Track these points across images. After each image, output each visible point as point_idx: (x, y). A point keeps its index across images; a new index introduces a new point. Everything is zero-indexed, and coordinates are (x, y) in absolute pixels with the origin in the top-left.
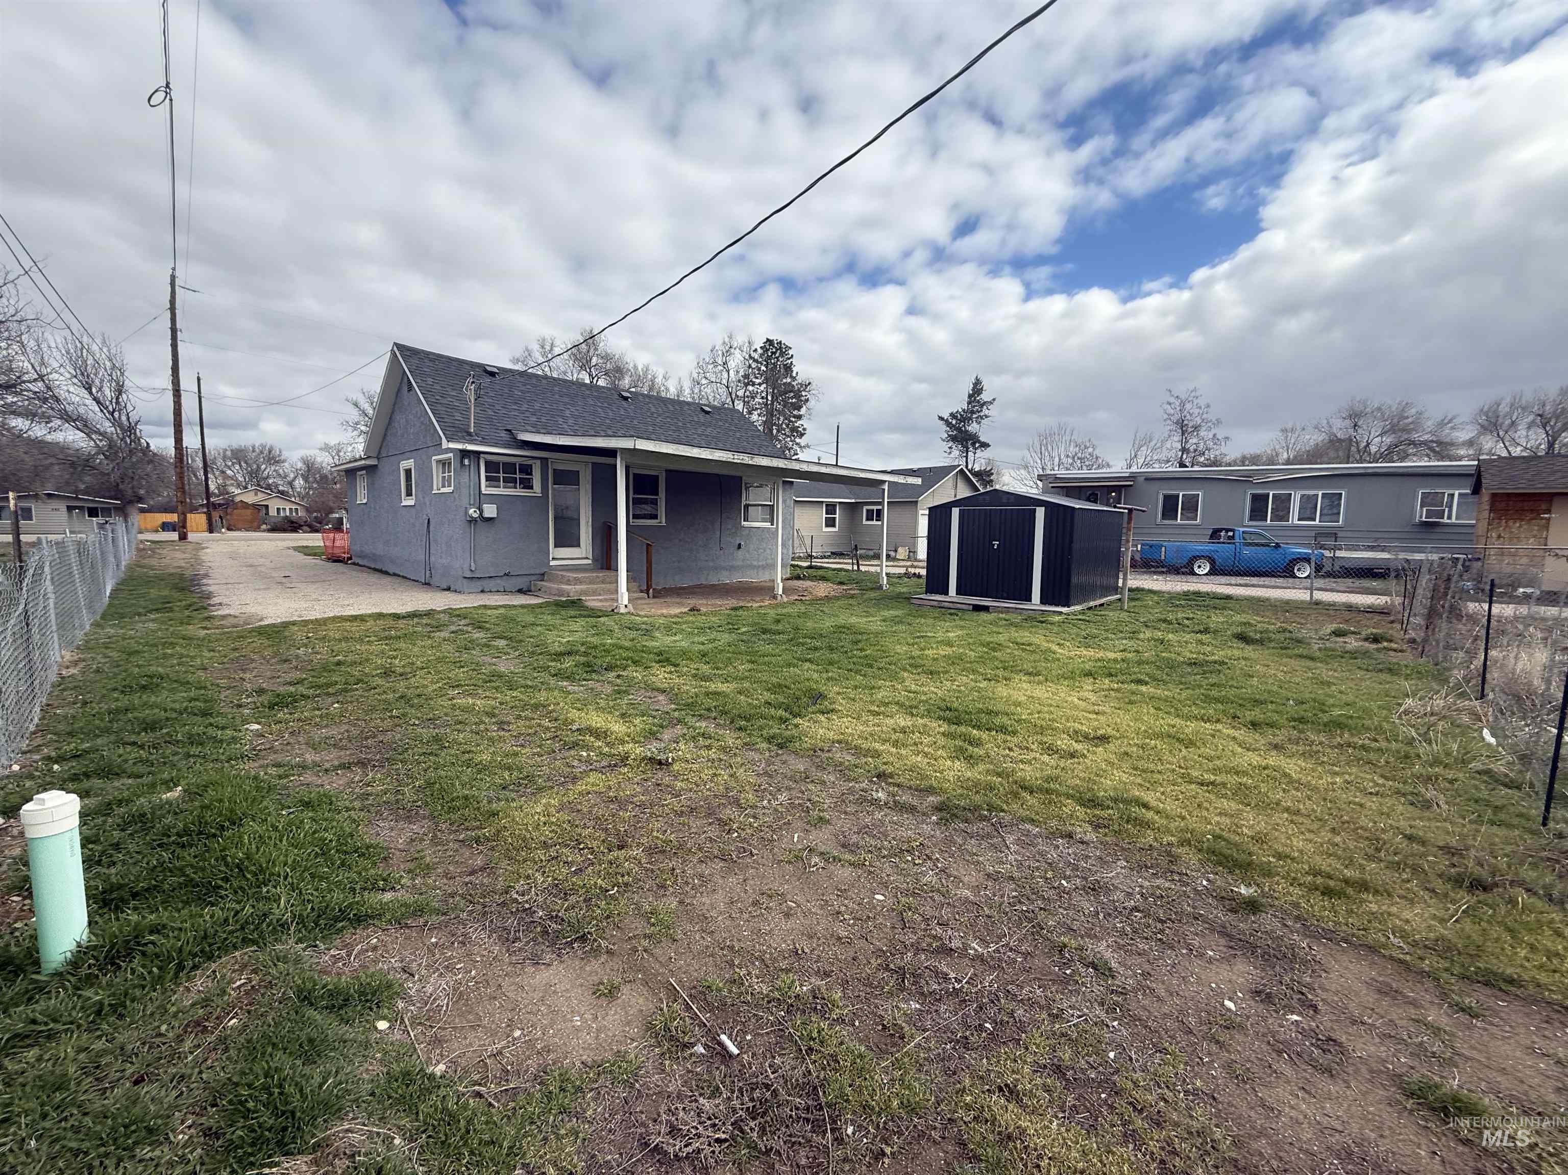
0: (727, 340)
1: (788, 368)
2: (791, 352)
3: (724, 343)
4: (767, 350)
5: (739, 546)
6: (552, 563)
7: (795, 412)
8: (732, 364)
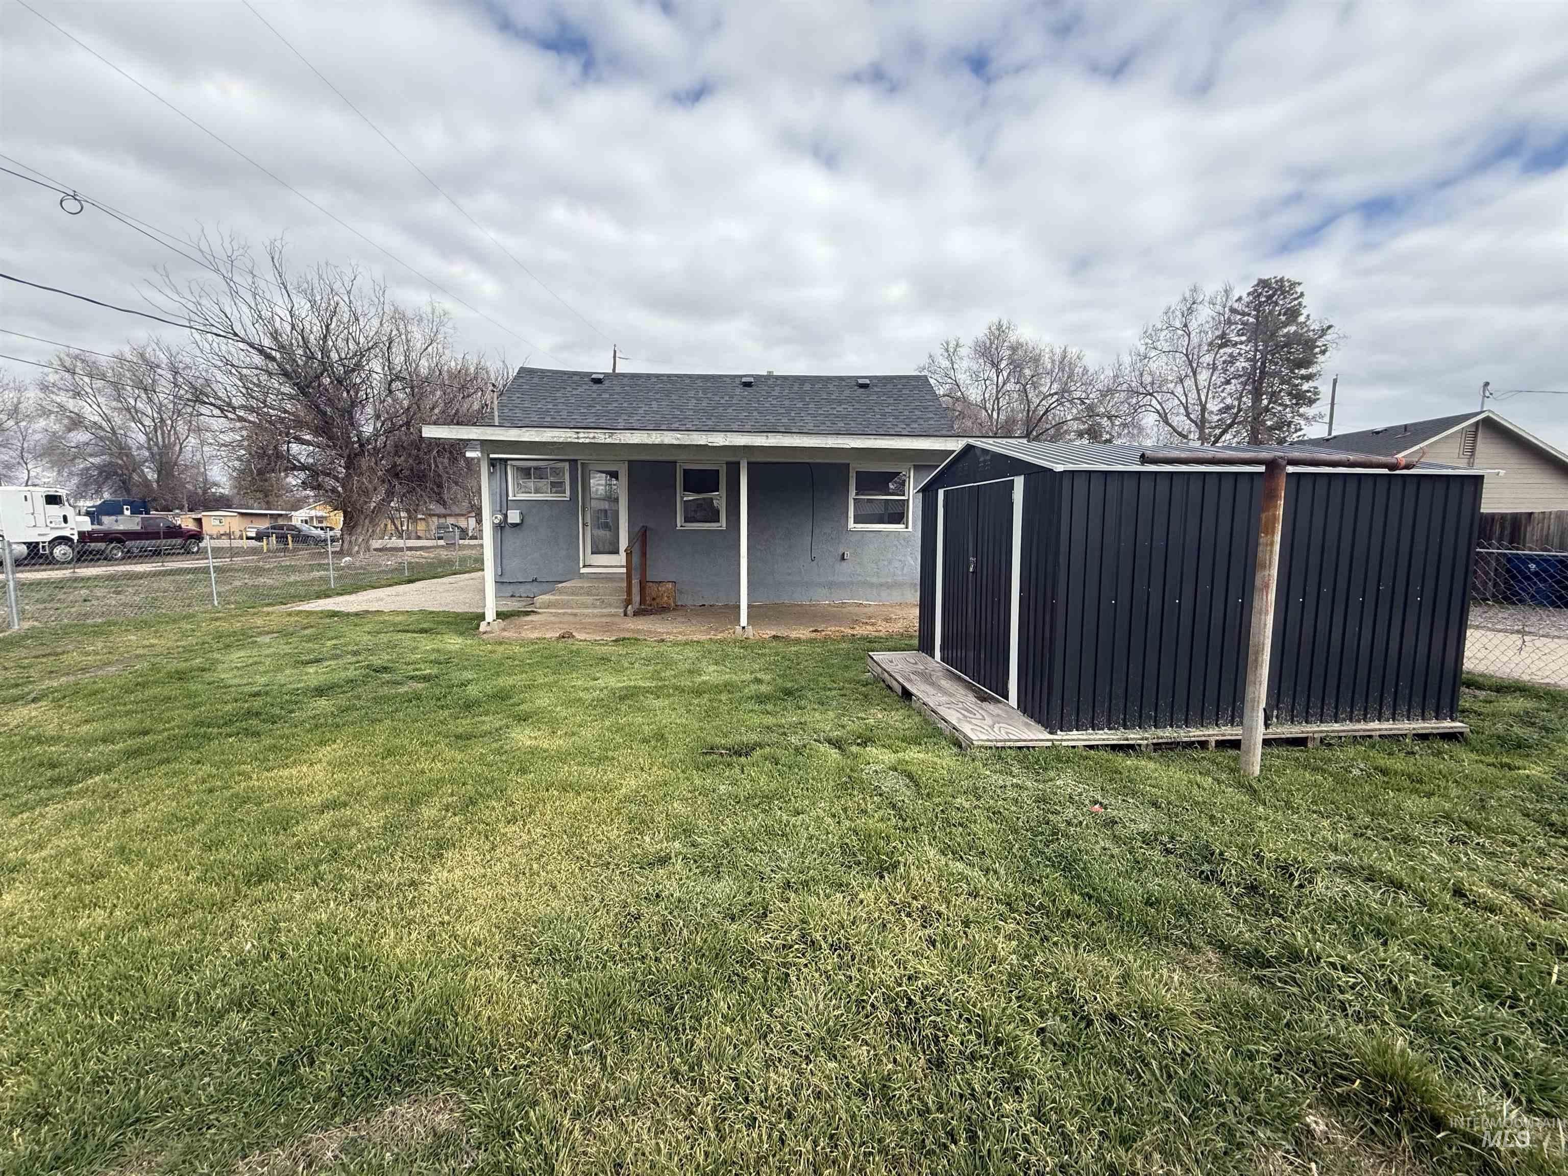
0: (1187, 295)
1: (1293, 314)
2: (1299, 289)
3: (1185, 299)
4: (1260, 295)
5: (843, 558)
6: (583, 571)
7: (1303, 372)
8: (1193, 325)
